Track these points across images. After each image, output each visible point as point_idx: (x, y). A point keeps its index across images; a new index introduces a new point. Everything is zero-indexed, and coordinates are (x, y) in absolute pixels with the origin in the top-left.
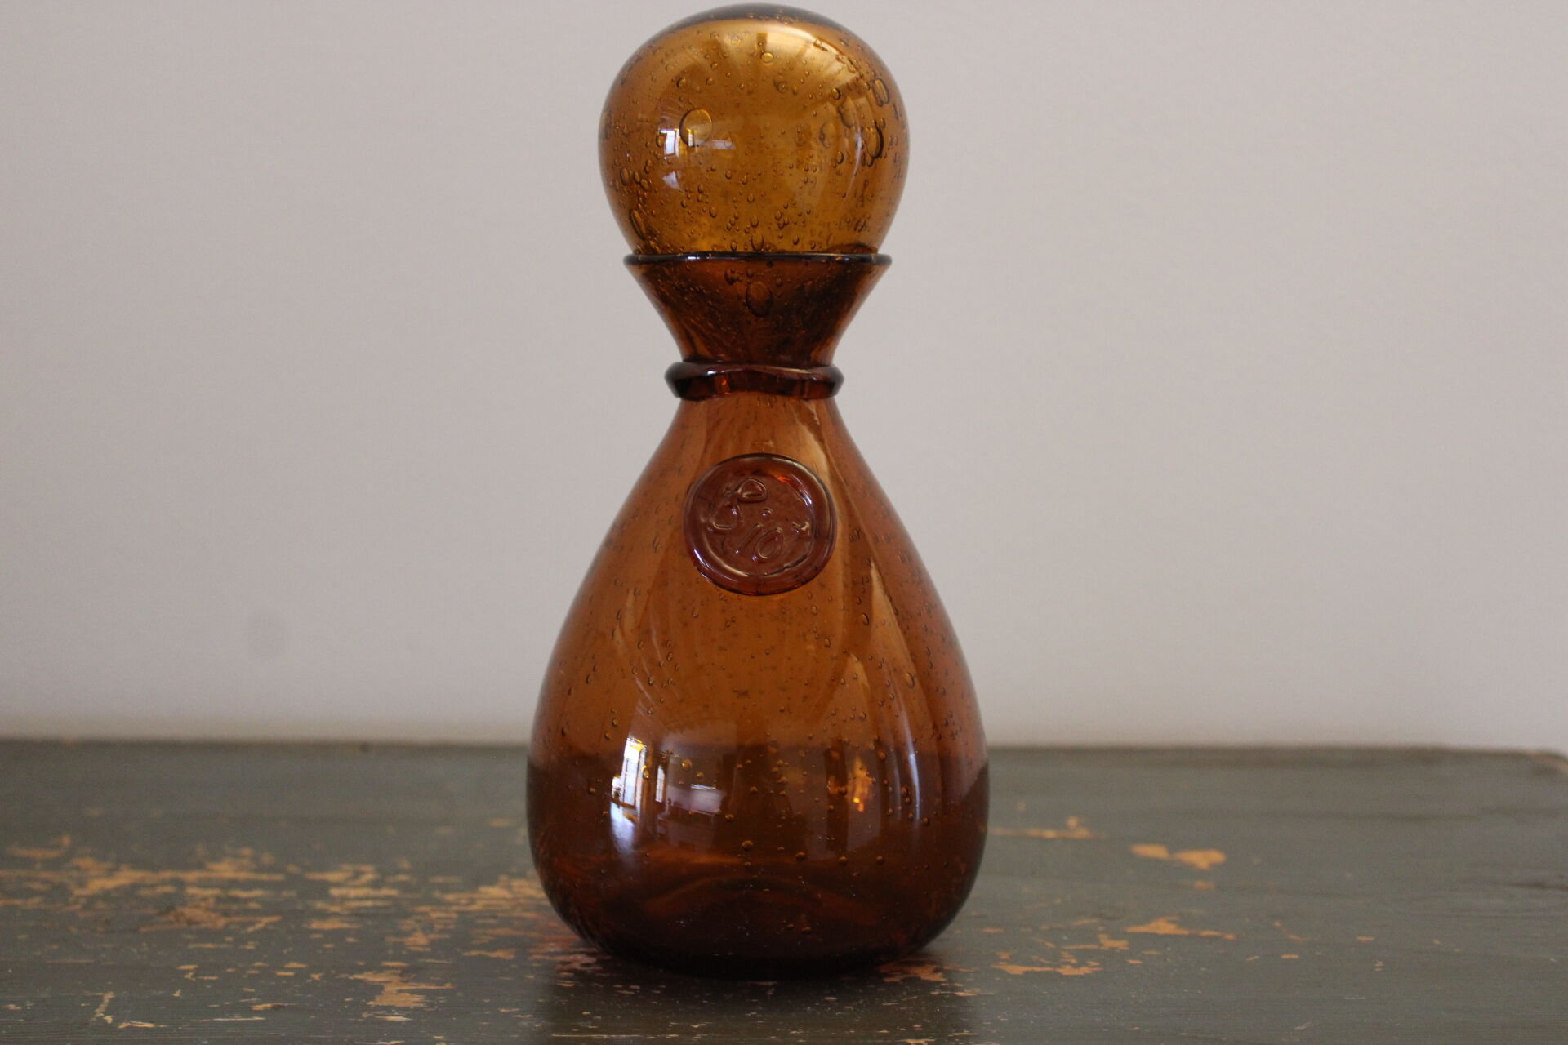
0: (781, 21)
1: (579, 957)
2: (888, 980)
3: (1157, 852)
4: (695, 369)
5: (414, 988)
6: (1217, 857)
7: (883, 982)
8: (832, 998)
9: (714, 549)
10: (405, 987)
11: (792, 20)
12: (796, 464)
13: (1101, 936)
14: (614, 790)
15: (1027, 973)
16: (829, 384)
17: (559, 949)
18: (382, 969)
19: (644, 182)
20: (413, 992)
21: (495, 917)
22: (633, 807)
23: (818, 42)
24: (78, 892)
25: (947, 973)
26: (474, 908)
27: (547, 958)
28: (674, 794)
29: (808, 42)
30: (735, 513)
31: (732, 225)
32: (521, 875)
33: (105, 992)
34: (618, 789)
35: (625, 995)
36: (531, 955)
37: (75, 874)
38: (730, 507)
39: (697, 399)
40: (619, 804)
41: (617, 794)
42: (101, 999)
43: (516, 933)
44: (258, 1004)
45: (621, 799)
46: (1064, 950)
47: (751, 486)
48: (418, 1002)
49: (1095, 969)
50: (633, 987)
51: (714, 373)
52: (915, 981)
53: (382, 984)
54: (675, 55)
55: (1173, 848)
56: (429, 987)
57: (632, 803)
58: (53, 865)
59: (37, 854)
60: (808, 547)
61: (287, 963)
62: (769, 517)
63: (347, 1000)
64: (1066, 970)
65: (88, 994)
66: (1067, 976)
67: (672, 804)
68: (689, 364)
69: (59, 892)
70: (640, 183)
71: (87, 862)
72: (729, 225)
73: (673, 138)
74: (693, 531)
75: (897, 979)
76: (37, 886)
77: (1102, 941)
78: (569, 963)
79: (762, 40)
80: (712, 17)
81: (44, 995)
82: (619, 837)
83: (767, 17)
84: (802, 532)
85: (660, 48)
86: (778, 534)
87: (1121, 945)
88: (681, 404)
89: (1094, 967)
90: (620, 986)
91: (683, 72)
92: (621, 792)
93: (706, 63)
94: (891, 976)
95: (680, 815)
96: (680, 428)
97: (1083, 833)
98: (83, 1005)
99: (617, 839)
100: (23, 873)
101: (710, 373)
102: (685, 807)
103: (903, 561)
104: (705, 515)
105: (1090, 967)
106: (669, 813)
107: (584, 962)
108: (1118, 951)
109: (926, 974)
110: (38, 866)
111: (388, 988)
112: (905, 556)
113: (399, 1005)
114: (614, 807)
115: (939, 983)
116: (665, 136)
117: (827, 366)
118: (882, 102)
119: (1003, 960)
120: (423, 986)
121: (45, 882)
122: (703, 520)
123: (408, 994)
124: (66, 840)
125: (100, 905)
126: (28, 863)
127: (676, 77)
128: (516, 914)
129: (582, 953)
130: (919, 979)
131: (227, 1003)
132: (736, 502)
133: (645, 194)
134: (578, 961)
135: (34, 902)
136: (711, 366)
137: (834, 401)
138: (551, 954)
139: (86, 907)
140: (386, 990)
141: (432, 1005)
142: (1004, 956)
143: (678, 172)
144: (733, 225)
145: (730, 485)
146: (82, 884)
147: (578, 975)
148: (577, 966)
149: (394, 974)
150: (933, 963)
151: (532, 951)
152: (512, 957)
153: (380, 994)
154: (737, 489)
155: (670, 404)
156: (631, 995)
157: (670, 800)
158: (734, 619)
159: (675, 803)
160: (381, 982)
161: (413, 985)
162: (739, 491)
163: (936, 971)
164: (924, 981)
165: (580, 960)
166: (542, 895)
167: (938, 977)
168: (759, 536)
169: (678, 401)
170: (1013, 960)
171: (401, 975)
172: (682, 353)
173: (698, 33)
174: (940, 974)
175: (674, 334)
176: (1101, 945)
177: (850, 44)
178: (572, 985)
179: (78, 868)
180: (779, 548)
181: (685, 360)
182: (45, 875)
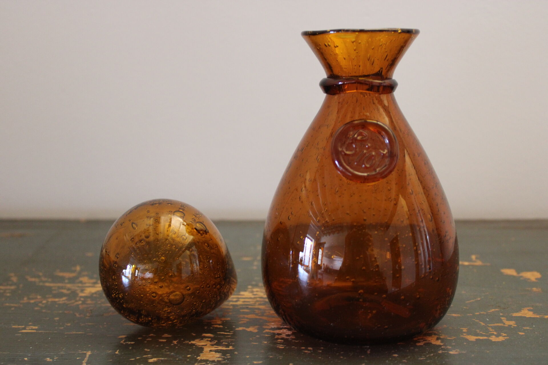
1: (285, 331)
2: (418, 344)
3: (511, 272)
4: (332, 81)
5: (217, 349)
6: (538, 275)
7: (416, 346)
8: (396, 355)
9: (345, 162)
10: (213, 349)
12: (379, 123)
13: (502, 318)
14: (300, 258)
15: (476, 340)
16: (391, 88)
17: (276, 327)
18: (202, 338)
20: (216, 351)
21: (247, 308)
22: (307, 266)
24: (82, 294)
25: (443, 340)
26: (238, 303)
27: (272, 331)
28: (326, 262)
30: (354, 146)
32: (256, 286)
33: (88, 351)
34: (302, 258)
35: (306, 353)
36: (265, 329)
37: (80, 285)
38: (352, 143)
39: (334, 94)
40: (302, 265)
41: (301, 261)
42: (85, 354)
43: (258, 317)
44: (152, 358)
45: (303, 263)
46: (489, 327)
47: (360, 134)
48: (219, 358)
49: (506, 338)
50: (309, 348)
51: (342, 83)
52: (429, 344)
53: (203, 347)
55: (519, 271)
56: (222, 349)
57: (308, 265)
58: (72, 280)
59: (67, 275)
60: (387, 161)
61: (163, 335)
62: (369, 147)
63: (188, 356)
64: (493, 339)
65: (80, 352)
66: (494, 342)
67: (325, 266)
68: (331, 79)
69: (73, 295)
71: (85, 279)
74: (336, 154)
75: (421, 344)
76: (65, 291)
77: (504, 322)
78: (281, 334)
81: (62, 353)
82: (301, 279)
84: (384, 154)
86: (373, 156)
87: (512, 323)
88: (326, 97)
89: (505, 336)
90: (304, 348)
92: (303, 260)
94: (419, 342)
95: (329, 271)
96: (326, 107)
97: (479, 263)
98: (78, 358)
99: (301, 280)
100: (60, 285)
101: (340, 83)
102: (331, 267)
103: (425, 164)
104: (341, 147)
105: (503, 337)
106: (324, 270)
107: (287, 334)
108: (512, 327)
109: (433, 341)
110: (66, 281)
111: (206, 349)
112: (426, 162)
113: (211, 359)
114: (300, 266)
115: (440, 346)
117: (390, 79)
119: (464, 333)
120: (220, 348)
121: (69, 289)
122: (340, 149)
123: (214, 353)
124: (78, 268)
125: (89, 302)
126: (62, 279)
128: (257, 307)
129: (285, 328)
130: (431, 343)
131: (138, 358)
132: (354, 141)
134: (284, 333)
135: (62, 300)
136: (340, 80)
137: (393, 94)
138: (272, 329)
139: (84, 303)
140: (205, 350)
141: (224, 359)
142: (465, 330)
145: (351, 133)
146: (82, 291)
147: (286, 341)
148: (284, 336)
149: (208, 340)
150: (435, 334)
151: (264, 327)
152: (256, 331)
153: (202, 352)
154: (355, 135)
155: (322, 96)
156: (309, 353)
157: (324, 264)
158: (354, 193)
159: (326, 265)
160: (202, 345)
161: (216, 347)
162: (356, 136)
163: (438, 339)
164: (434, 345)
165: (285, 332)
166: (265, 296)
167: (439, 343)
168: (365, 156)
169: (325, 95)
170: (469, 333)
171: (210, 341)
172: (327, 75)
174: (440, 341)
175: (323, 66)
176: (504, 324)
178: (283, 347)
179: (81, 282)
180: (374, 162)
181: (328, 77)
182: (69, 286)
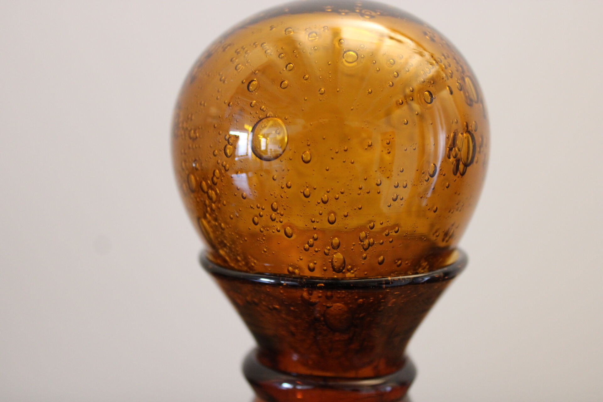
0: (362, 15)
11: (373, 14)
19: (212, 193)
23: (393, 35)
29: (382, 35)
31: (309, 246)
51: (290, 386)
54: (246, 53)
70: (207, 193)
72: (307, 246)
73: (246, 141)
79: (336, 34)
80: (287, 10)
83: (347, 11)
85: (229, 45)
91: (254, 73)
93: (281, 63)
101: (285, 385)
116: (237, 137)
118: (471, 100)
127: (246, 80)
133: (213, 205)
143: (250, 174)
144: (311, 246)
173: (272, 28)
177: (435, 39)
